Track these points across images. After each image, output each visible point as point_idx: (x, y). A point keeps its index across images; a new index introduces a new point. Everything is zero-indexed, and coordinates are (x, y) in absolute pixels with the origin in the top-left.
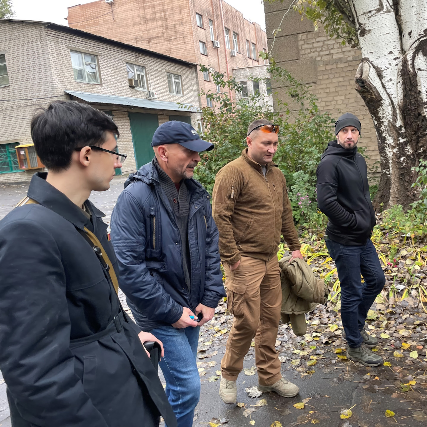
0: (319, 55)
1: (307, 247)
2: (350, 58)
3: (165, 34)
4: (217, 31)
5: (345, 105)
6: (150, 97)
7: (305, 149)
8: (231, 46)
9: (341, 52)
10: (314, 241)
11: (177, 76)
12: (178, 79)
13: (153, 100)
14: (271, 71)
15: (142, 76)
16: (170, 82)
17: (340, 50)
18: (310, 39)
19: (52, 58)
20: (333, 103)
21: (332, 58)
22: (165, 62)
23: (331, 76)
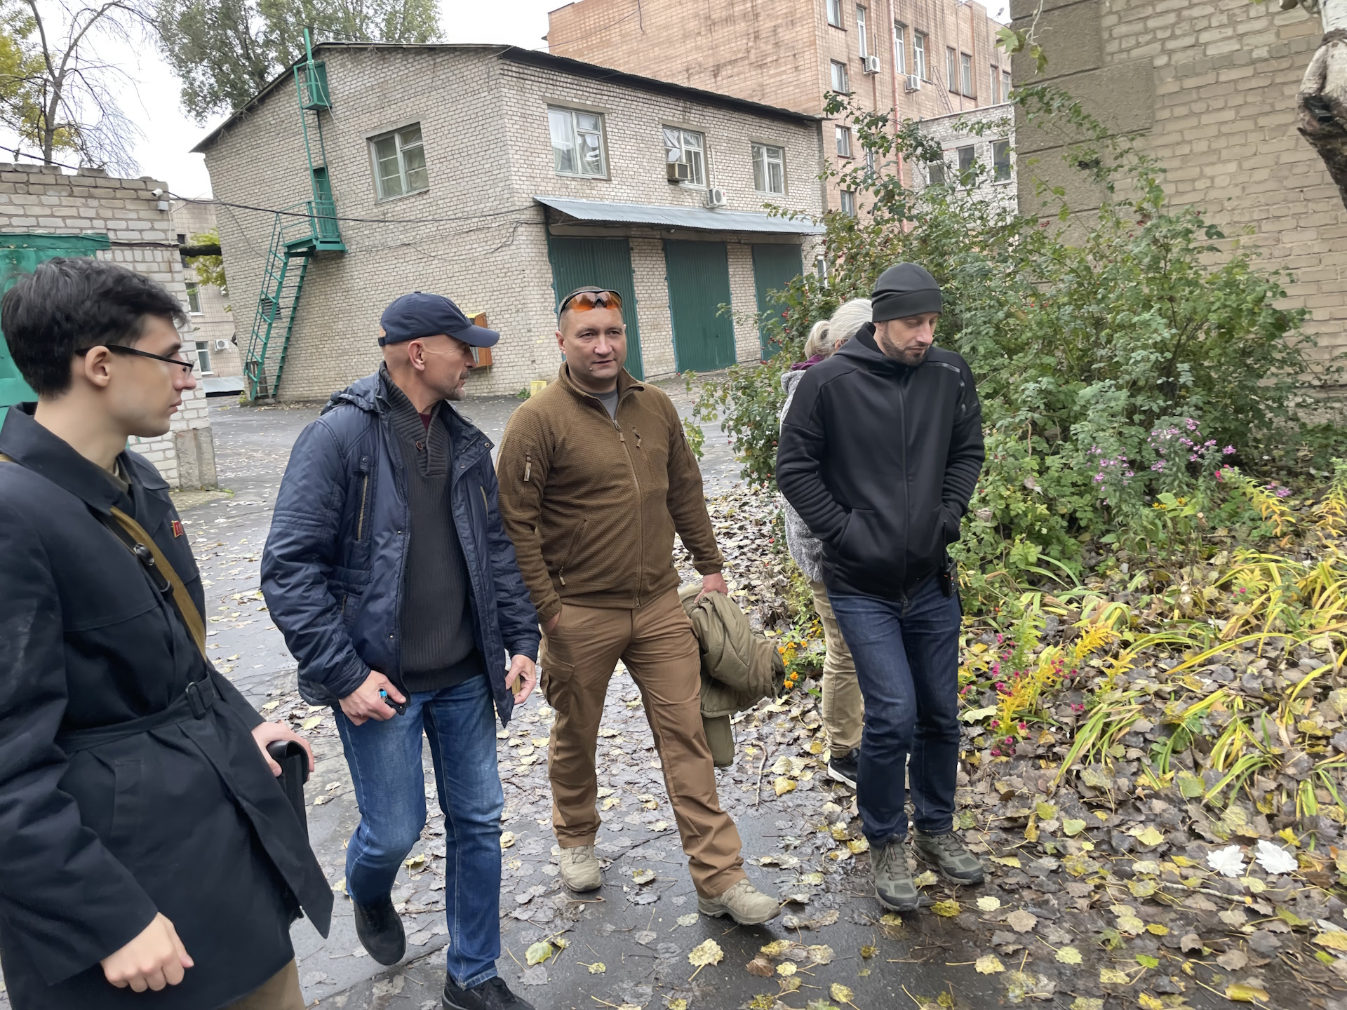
0: (1163, 51)
1: (1118, 611)
2: (1263, 53)
3: (753, 51)
4: (874, 31)
5: (1239, 188)
6: (711, 203)
7: (1114, 318)
8: (908, 65)
9: (1230, 38)
10: (1137, 590)
11: (774, 150)
12: (777, 157)
13: (718, 211)
14: (1022, 101)
15: (697, 154)
16: (757, 165)
17: (1229, 32)
18: (1137, 7)
19: (511, 126)
20: (1200, 185)
21: (1205, 55)
22: (750, 118)
23: (1199, 107)
